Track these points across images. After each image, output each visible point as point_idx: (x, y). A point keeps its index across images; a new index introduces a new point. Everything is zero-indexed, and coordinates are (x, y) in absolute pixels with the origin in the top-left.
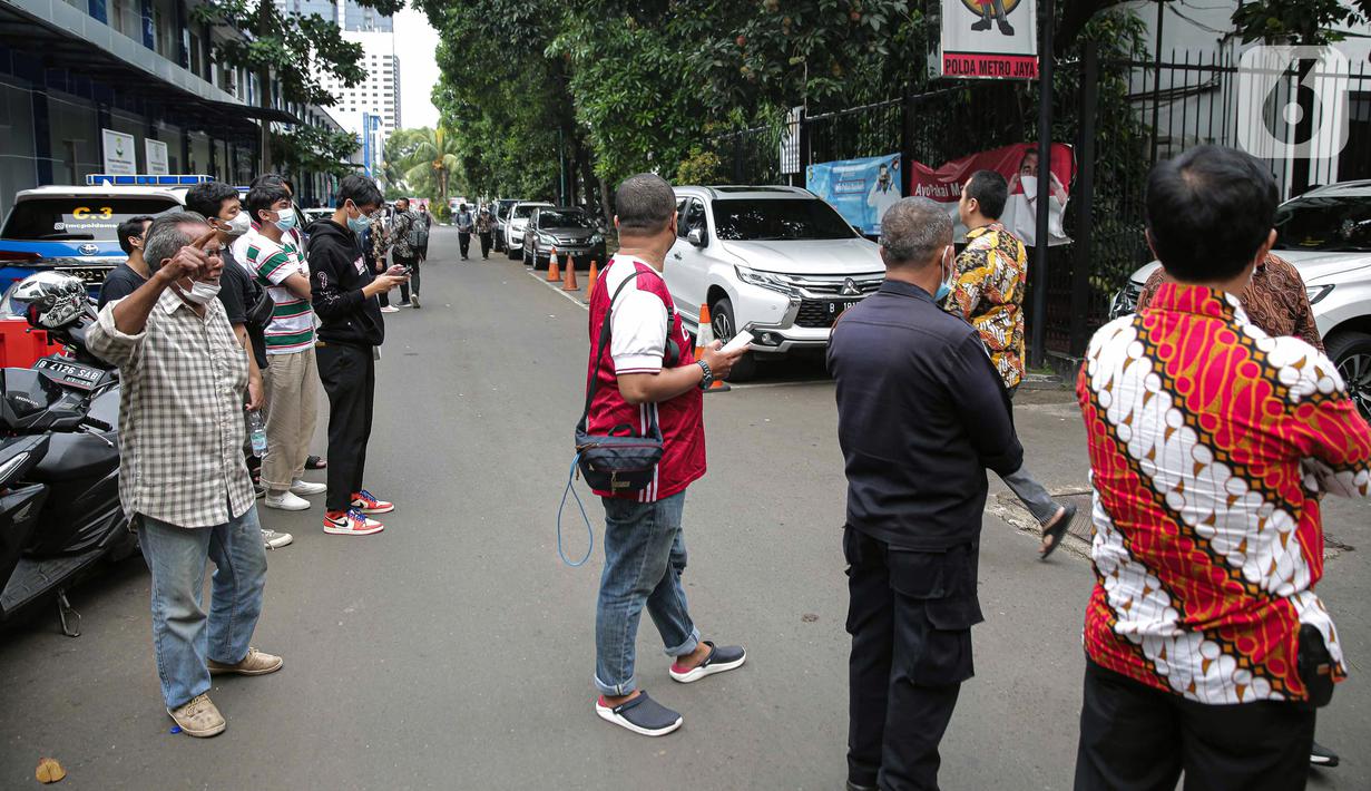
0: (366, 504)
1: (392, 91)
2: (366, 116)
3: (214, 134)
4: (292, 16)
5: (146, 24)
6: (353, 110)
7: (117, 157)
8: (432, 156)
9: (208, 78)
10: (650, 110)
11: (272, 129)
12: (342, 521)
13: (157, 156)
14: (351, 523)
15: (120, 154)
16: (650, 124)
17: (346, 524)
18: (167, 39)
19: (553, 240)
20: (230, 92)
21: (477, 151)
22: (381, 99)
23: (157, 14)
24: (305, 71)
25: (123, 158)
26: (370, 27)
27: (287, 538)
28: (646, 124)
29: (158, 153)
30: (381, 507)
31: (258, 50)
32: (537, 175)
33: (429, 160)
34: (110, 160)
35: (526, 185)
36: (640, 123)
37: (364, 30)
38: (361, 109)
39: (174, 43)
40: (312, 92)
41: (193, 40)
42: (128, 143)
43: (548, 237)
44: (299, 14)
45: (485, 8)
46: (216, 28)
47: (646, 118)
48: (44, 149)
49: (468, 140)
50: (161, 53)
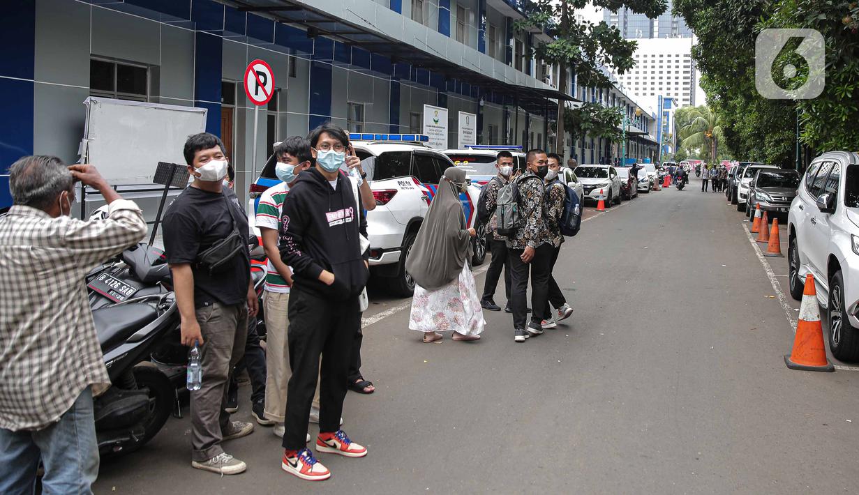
0: (339, 445)
1: (689, 81)
2: (660, 98)
3: (529, 109)
4: (584, 24)
5: (481, 34)
6: (653, 94)
7: (434, 124)
8: (705, 128)
9: (528, 72)
10: (851, 83)
11: (566, 106)
12: (293, 461)
13: (468, 123)
14: (300, 465)
15: (436, 122)
16: (850, 96)
17: (295, 466)
18: (498, 44)
19: (766, 197)
20: (544, 81)
21: (733, 122)
22: (681, 86)
23: (491, 27)
24: (593, 63)
25: (438, 124)
26: (675, 35)
27: (241, 466)
28: (846, 95)
29: (467, 121)
30: (352, 451)
31: (552, 49)
32: (778, 143)
33: (701, 130)
34: (427, 126)
35: (769, 150)
36: (840, 95)
37: (671, 37)
38: (657, 92)
39: (503, 47)
40: (598, 78)
41: (518, 44)
42: (443, 114)
43: (763, 195)
44: (589, 22)
45: (722, 7)
46: (536, 35)
47: (846, 91)
48: (395, 118)
49: (727, 115)
50: (492, 55)
